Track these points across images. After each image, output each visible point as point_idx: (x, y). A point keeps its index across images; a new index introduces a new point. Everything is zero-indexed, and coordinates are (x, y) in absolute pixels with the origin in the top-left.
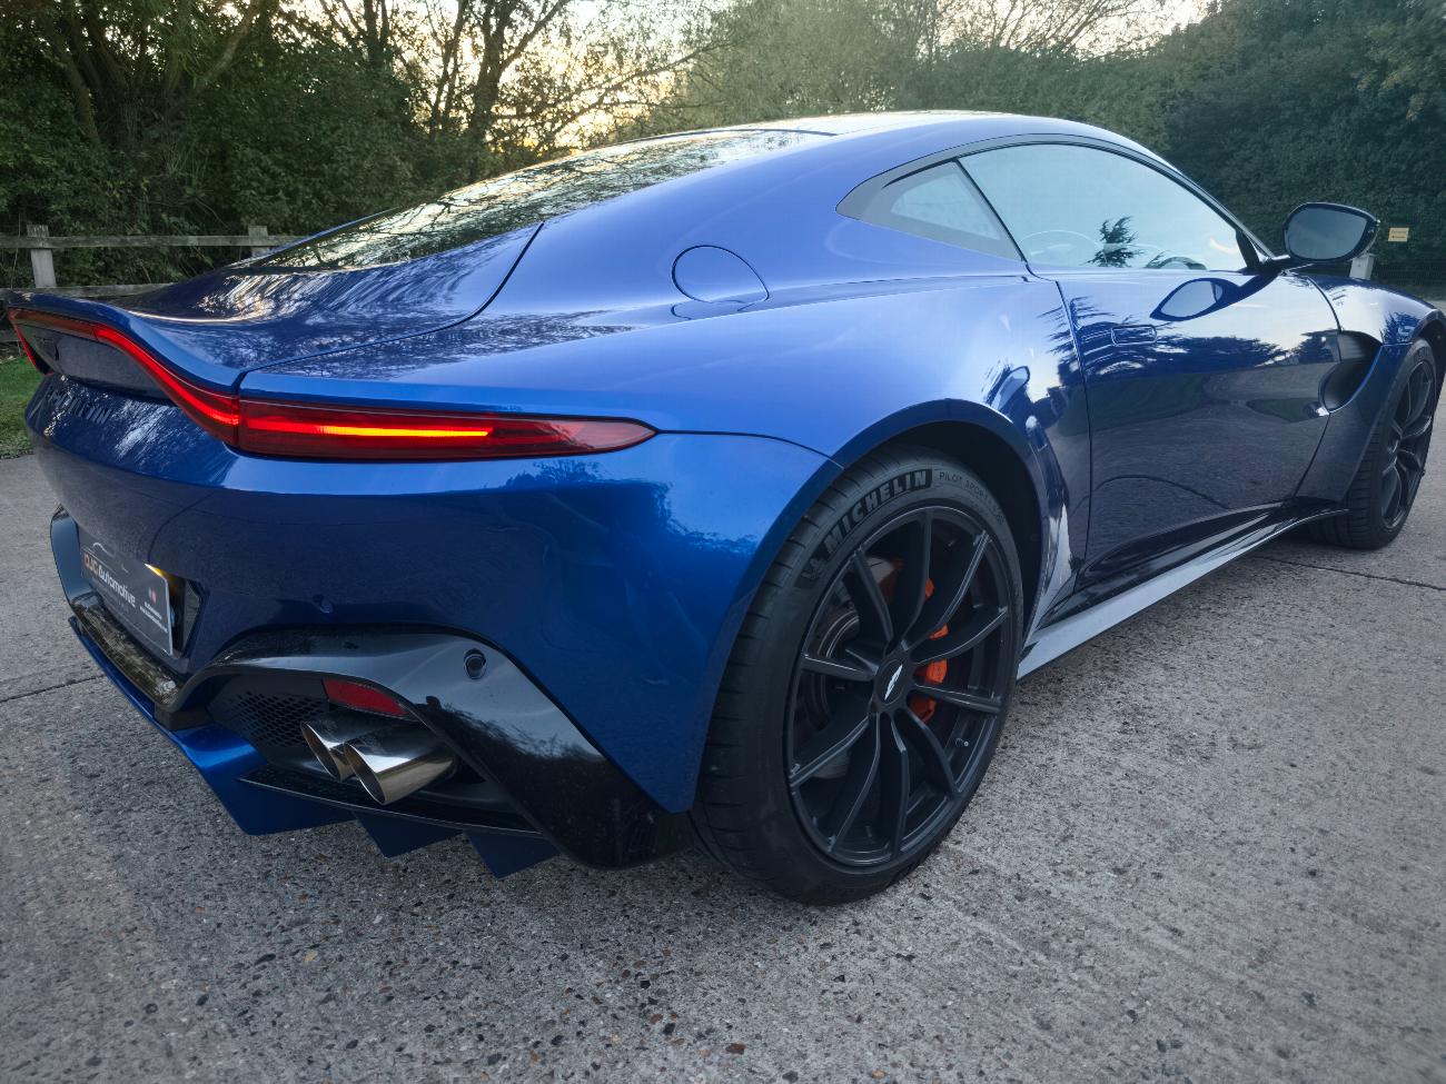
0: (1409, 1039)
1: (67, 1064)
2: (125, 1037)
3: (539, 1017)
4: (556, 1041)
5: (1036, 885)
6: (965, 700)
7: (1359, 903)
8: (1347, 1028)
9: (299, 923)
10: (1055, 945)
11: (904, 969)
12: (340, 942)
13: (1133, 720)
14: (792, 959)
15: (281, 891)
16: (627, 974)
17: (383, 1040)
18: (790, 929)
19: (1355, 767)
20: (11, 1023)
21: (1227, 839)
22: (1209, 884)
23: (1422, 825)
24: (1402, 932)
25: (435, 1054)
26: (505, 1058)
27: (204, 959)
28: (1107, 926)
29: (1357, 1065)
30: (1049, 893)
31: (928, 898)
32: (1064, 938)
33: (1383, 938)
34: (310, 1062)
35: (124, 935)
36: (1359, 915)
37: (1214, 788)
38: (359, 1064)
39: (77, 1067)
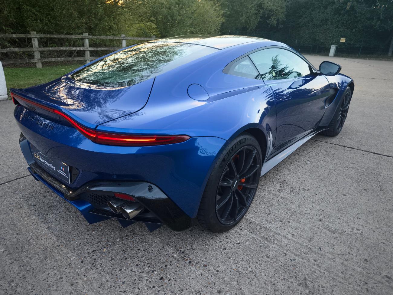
0: (339, 256)
1: (55, 279)
2: (67, 272)
3: (161, 261)
4: (166, 266)
5: (264, 225)
6: (249, 186)
7: (330, 227)
8: (328, 255)
9: (99, 242)
10: (269, 239)
11: (238, 246)
12: (111, 246)
13: (282, 183)
14: (214, 245)
15: (92, 234)
16: (178, 250)
17: (127, 268)
18: (212, 238)
19: (329, 194)
20: (38, 270)
21: (303, 213)
22: (299, 224)
23: (343, 208)
24: (338, 233)
25: (140, 271)
26: (156, 271)
27: (79, 252)
28: (279, 234)
29: (329, 262)
30: (266, 227)
31: (241, 230)
32: (270, 237)
33: (335, 235)
34: (112, 274)
35: (57, 247)
36: (330, 230)
37: (300, 201)
38: (123, 274)
39: (57, 279)
